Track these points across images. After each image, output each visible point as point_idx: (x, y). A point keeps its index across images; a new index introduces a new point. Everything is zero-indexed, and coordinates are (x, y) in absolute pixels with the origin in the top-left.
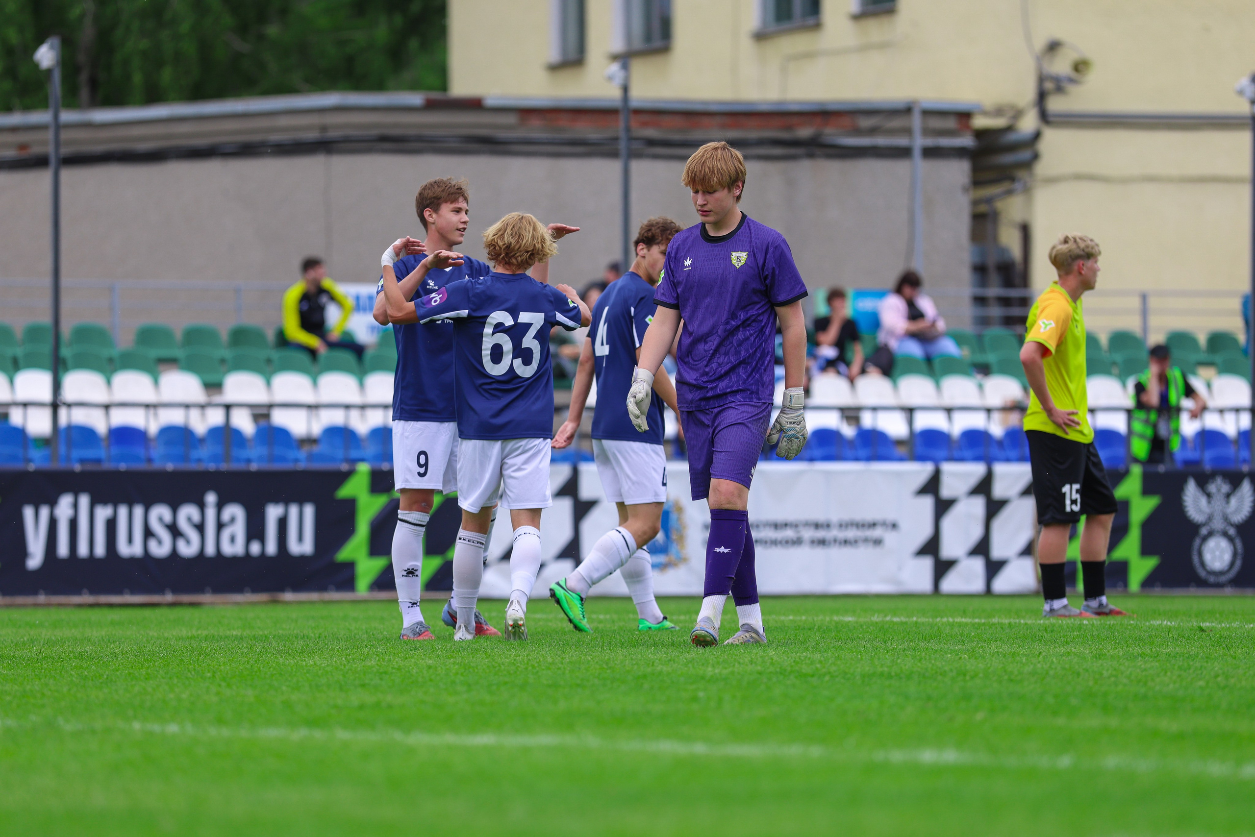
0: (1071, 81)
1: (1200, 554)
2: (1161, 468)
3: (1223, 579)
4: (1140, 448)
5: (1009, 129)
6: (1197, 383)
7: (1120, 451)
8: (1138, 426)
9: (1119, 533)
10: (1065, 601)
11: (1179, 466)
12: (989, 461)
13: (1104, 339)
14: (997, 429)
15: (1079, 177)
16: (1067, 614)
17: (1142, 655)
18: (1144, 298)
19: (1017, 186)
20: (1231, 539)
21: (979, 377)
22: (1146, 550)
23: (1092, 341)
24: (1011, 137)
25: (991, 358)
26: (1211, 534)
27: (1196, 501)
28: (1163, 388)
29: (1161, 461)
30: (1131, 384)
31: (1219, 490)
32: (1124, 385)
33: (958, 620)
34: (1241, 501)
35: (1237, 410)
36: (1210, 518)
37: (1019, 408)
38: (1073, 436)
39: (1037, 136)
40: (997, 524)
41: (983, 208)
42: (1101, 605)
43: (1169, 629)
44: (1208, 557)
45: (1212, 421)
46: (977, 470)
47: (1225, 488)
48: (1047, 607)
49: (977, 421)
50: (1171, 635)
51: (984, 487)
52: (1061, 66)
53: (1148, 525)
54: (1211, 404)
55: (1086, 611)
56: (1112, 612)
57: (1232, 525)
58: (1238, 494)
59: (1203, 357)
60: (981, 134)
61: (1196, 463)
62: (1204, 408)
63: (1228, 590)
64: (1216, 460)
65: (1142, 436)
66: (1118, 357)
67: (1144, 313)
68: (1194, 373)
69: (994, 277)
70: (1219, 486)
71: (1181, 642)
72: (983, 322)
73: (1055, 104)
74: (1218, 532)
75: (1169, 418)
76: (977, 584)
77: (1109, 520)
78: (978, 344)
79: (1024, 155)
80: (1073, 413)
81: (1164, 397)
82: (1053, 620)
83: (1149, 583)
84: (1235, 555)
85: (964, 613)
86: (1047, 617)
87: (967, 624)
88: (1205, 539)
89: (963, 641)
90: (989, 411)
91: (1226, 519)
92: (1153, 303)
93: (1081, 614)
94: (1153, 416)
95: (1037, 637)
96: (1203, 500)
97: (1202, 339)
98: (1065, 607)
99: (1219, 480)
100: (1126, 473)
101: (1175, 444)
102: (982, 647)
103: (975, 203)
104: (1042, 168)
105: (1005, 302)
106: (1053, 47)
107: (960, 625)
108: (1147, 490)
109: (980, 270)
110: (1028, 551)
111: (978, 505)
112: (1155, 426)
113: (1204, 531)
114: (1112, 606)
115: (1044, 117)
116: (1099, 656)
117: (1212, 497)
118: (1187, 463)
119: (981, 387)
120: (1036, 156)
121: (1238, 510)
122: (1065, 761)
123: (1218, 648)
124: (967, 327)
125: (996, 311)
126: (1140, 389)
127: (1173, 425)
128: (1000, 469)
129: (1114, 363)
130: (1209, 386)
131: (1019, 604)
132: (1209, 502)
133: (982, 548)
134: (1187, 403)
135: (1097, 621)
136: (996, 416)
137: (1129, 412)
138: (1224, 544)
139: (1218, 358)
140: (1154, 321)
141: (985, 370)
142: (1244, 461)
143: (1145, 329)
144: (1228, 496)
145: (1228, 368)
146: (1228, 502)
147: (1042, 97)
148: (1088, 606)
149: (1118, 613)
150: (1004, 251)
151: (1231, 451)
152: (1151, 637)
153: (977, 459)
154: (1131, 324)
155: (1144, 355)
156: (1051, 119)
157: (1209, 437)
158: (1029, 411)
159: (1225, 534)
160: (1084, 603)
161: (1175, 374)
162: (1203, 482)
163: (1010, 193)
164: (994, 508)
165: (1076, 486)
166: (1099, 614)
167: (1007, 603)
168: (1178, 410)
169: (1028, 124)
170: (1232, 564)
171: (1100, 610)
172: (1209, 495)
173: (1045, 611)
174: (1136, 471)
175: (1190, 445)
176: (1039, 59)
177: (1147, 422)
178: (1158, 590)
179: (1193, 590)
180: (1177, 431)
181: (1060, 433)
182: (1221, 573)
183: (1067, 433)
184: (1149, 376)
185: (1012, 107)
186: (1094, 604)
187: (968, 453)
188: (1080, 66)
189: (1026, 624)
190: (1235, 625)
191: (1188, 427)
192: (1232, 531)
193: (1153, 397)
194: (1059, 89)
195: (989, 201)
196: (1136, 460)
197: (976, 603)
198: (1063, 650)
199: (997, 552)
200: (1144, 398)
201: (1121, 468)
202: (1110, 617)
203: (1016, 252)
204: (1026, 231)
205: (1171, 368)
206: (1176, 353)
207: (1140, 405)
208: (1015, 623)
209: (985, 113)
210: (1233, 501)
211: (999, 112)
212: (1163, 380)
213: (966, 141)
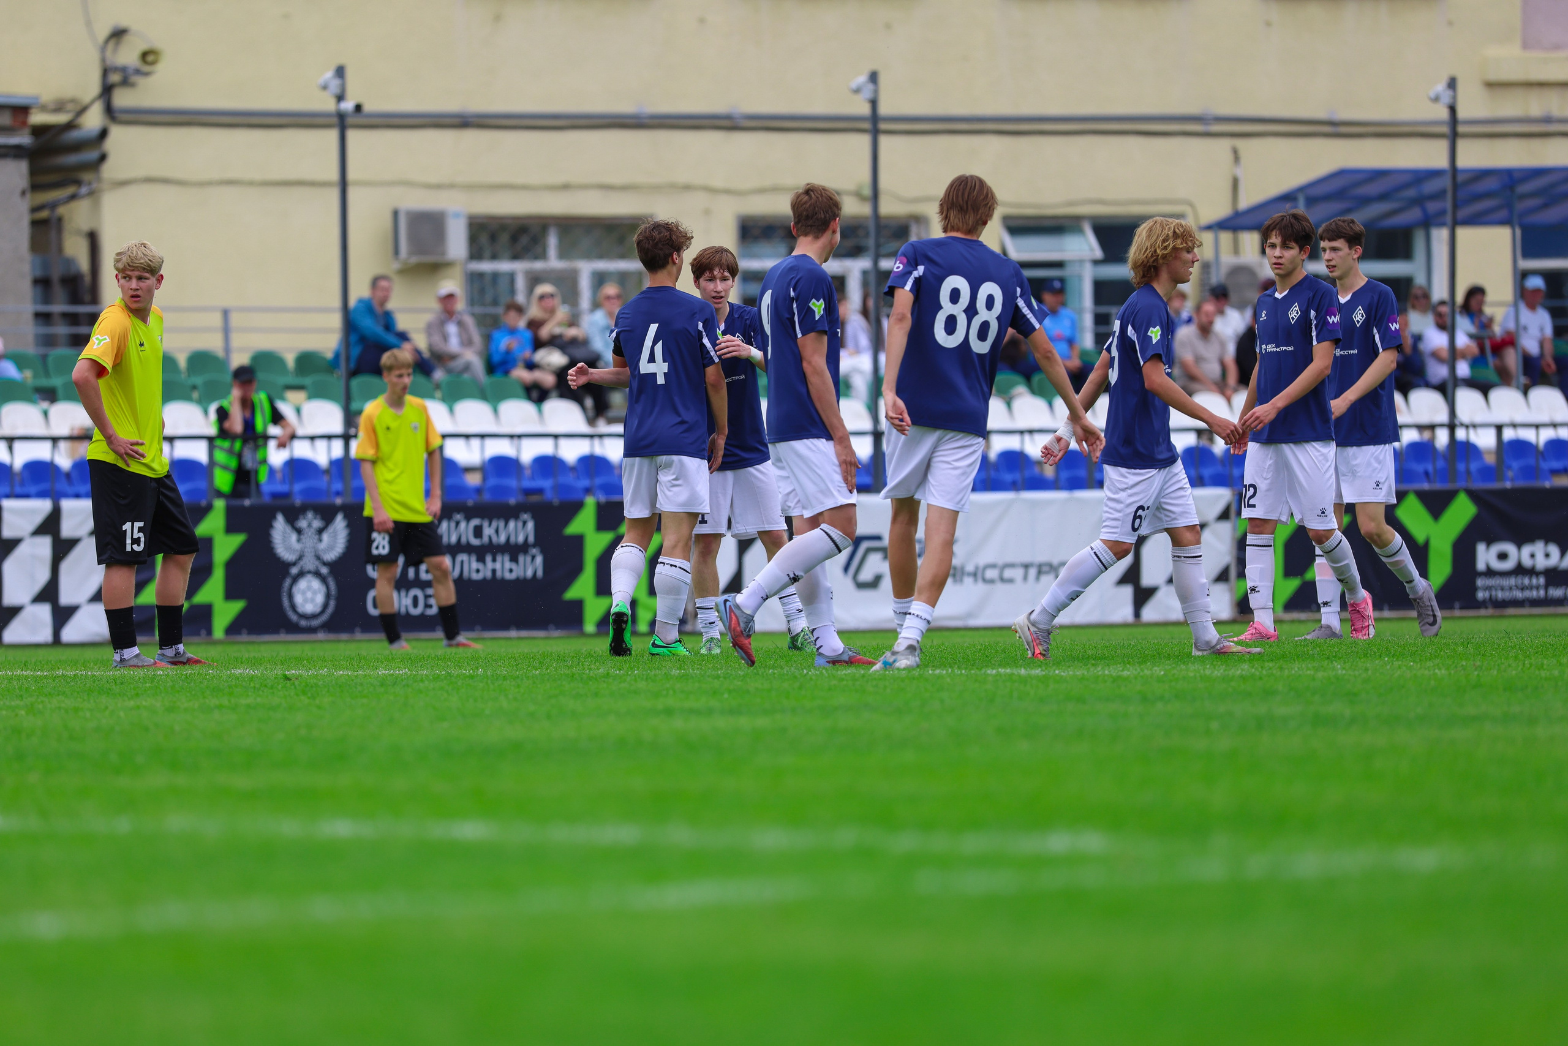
0: (138, 72)
1: (291, 596)
2: (247, 502)
3: (315, 623)
4: (223, 480)
5: (70, 126)
6: (286, 409)
7: (202, 484)
8: (220, 456)
9: (200, 575)
10: (136, 650)
11: (267, 499)
12: (56, 497)
13: (182, 361)
14: (64, 461)
15: (149, 180)
16: (140, 664)
17: (219, 707)
18: (226, 313)
19: (84, 190)
20: (323, 579)
21: (45, 405)
22: (231, 594)
23: (168, 362)
24: (74, 135)
25: (57, 381)
26: (301, 574)
27: (285, 539)
28: (248, 414)
29: (247, 495)
30: (213, 408)
31: (310, 525)
32: (206, 412)
33: (19, 672)
34: (335, 536)
35: (329, 437)
36: (300, 558)
37: (85, 437)
38: (135, 468)
39: (103, 134)
40: (65, 566)
41: (44, 214)
42: (177, 653)
43: (251, 678)
44: (298, 599)
45: (301, 450)
46: (44, 506)
47: (317, 524)
48: (117, 657)
49: (41, 452)
50: (252, 685)
51: (50, 526)
52: (127, 56)
53: (231, 565)
54: (300, 432)
55: (161, 660)
56: (190, 661)
57: (325, 564)
58: (331, 529)
59: (291, 380)
60: (39, 131)
61: (286, 495)
62: (293, 437)
63: (321, 636)
64: (305, 492)
65: (225, 468)
66: (198, 380)
67: (226, 331)
68: (283, 399)
69: (59, 291)
70: (310, 522)
71: (263, 691)
72: (48, 341)
73: (122, 99)
74: (309, 572)
75: (256, 448)
76: (45, 634)
77: (189, 561)
78: (42, 364)
79: (92, 155)
80: (137, 444)
81: (249, 424)
82: (124, 671)
83: (233, 629)
84: (328, 596)
85: (25, 665)
86: (118, 668)
87: (26, 678)
88: (296, 579)
89: (21, 696)
90: (55, 440)
91: (318, 558)
92: (235, 319)
93: (155, 663)
94: (238, 445)
95: (105, 690)
96: (294, 537)
97: (290, 360)
98: (137, 656)
99: (310, 515)
100: (209, 508)
101: (263, 476)
102: (42, 702)
103: (35, 210)
104: (109, 170)
105: (73, 319)
106: (118, 34)
107: (19, 678)
108: (231, 528)
109: (42, 283)
110: (97, 597)
111: (44, 546)
112: (240, 456)
113: (294, 571)
114: (190, 655)
115: (109, 111)
116: (171, 710)
117: (303, 534)
118: (275, 496)
119: (46, 414)
120: (103, 158)
121: (331, 548)
122: (123, 825)
123: (302, 698)
124: (30, 349)
125: (62, 330)
126: (222, 414)
127: (260, 455)
128: (67, 504)
129: (194, 387)
130: (298, 411)
131: (89, 654)
132: (299, 540)
133: (49, 594)
134: (274, 430)
135: (172, 670)
136: (62, 445)
137: (210, 440)
138: (316, 584)
139: (307, 381)
140: (236, 340)
141: (50, 395)
142: (338, 494)
143: (227, 349)
144: (320, 531)
145: (318, 393)
146: (320, 540)
147: (107, 90)
148: (163, 655)
149: (197, 662)
150: (69, 262)
151: (323, 482)
152: (230, 687)
153: (41, 495)
154: (213, 343)
155: (228, 378)
156: (117, 115)
157: (299, 468)
158: (93, 440)
159: (317, 574)
160: (159, 652)
161: (261, 398)
162: (292, 516)
163: (73, 197)
164: (62, 548)
165: (138, 524)
166: (175, 663)
167: (75, 653)
168: (266, 438)
169: (93, 120)
170: (325, 606)
171: (177, 660)
172: (299, 531)
173: (115, 661)
174: (220, 504)
175: (279, 476)
176: (103, 49)
177: (230, 451)
178: (244, 637)
179: (283, 637)
180: (264, 461)
181: (121, 464)
182: (314, 616)
183: (128, 465)
184: (232, 401)
185: (73, 101)
186: (170, 652)
187: (33, 489)
188: (148, 56)
189: (94, 676)
190: (324, 671)
191: (276, 457)
192: (324, 570)
193: (237, 424)
194: (125, 82)
195: (53, 206)
196: (219, 494)
197: (42, 653)
198: (132, 703)
199: (66, 598)
200: (227, 425)
201: (204, 503)
202: (187, 666)
203: (84, 264)
204: (93, 240)
205: (257, 392)
206: (261, 376)
207: (224, 433)
208: (82, 675)
209: (44, 108)
210: (325, 537)
211: (59, 108)
212: (247, 404)
213: (24, 139)
